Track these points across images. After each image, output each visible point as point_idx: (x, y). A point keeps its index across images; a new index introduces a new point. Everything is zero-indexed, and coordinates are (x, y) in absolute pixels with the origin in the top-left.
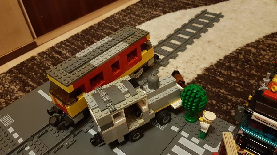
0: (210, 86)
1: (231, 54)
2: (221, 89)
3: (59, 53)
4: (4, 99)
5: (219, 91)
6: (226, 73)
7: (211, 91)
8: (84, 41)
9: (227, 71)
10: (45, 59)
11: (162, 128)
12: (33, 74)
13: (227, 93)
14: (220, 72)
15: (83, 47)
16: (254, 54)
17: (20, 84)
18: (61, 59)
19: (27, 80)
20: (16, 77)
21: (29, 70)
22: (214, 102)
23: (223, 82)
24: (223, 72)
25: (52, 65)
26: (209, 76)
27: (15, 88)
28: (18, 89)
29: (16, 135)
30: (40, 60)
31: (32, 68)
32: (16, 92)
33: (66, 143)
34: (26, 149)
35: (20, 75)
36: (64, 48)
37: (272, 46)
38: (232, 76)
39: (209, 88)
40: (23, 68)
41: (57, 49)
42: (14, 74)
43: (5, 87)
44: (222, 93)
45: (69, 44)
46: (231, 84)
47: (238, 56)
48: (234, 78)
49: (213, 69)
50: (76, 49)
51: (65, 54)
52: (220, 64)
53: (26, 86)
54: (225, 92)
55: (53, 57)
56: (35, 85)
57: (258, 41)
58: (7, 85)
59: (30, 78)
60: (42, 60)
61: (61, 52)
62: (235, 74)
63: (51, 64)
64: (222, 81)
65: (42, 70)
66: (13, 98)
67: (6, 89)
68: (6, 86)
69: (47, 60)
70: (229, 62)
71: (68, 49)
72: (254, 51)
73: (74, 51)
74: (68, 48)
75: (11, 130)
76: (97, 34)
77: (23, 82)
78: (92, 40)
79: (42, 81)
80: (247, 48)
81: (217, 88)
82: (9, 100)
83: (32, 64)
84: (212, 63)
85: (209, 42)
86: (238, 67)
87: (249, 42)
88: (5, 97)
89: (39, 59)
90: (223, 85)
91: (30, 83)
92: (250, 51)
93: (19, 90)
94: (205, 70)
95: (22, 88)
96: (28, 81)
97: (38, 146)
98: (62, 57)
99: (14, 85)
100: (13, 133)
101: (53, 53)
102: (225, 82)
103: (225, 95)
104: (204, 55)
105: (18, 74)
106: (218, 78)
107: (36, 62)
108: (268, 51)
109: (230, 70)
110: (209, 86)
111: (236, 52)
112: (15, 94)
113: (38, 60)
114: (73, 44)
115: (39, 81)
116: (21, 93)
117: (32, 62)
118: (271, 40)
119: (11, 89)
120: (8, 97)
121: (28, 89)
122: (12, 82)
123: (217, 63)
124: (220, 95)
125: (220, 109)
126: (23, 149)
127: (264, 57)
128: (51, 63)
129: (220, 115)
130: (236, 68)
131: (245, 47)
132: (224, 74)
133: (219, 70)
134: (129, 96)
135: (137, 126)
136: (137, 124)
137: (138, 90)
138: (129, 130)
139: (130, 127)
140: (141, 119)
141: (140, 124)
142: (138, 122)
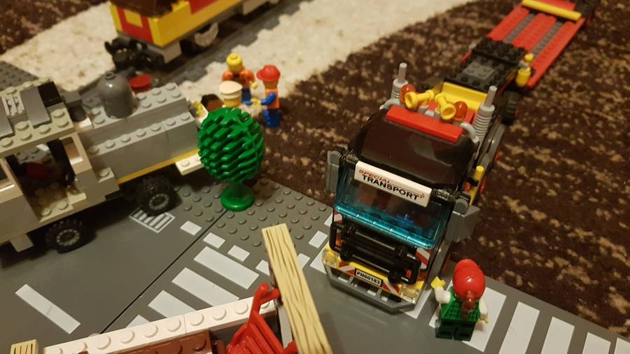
0: (303, 124)
1: (365, 48)
2: (328, 130)
5: (322, 135)
6: (345, 91)
7: (303, 136)
9: (350, 87)
11: (158, 230)
13: (341, 138)
14: (333, 92)
16: (419, 48)
22: (305, 161)
23: (334, 115)
24: (338, 89)
26: (303, 100)
37: (462, 31)
38: (360, 100)
39: (300, 128)
44: (327, 139)
46: (354, 117)
47: (381, 53)
48: (364, 103)
49: (317, 84)
52: (335, 73)
54: (335, 136)
57: (434, 21)
62: (367, 95)
64: (333, 111)
70: (358, 67)
72: (420, 40)
78: (18, 20)
80: (406, 36)
81: (317, 128)
84: (315, 70)
85: (318, 22)
86: (377, 79)
87: (412, 21)
90: (333, 119)
92: (412, 42)
94: (297, 86)
102: (340, 113)
103: (336, 143)
104: (299, 53)
106: (324, 104)
108: (451, 42)
109: (356, 86)
110: (299, 124)
111: (377, 45)
118: (465, 17)
123: (329, 71)
124: (323, 143)
125: (318, 176)
127: (441, 54)
129: (313, 191)
130: (373, 81)
131: (400, 34)
132: (340, 95)
133: (331, 86)
134: (27, 127)
135: (66, 210)
136: (67, 205)
137: (57, 113)
138: (43, 220)
139: (46, 212)
140: (79, 192)
141: (73, 205)
142: (67, 201)
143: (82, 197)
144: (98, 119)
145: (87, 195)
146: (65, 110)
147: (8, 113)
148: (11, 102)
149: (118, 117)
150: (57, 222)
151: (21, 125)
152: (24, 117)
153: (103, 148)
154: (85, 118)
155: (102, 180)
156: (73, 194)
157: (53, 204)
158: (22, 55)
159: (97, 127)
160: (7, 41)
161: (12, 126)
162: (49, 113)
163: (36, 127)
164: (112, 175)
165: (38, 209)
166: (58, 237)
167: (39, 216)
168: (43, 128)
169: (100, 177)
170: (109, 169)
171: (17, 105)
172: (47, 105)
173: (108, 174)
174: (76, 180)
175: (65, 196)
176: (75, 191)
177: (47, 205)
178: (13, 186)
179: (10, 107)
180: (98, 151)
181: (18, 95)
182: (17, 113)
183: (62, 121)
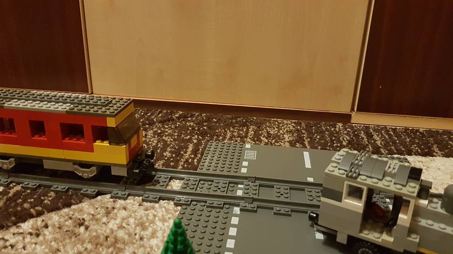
3: (370, 136)
4: (268, 140)
8: (417, 141)
10: (345, 132)
12: (318, 137)
15: (409, 146)
17: (295, 137)
18: (365, 142)
19: (306, 138)
20: (298, 130)
21: (317, 132)
25: (347, 142)
27: (287, 139)
28: (288, 140)
29: (244, 170)
30: (340, 130)
31: (322, 132)
32: (285, 141)
33: (277, 208)
34: (239, 186)
35: (303, 131)
36: (382, 134)
40: (313, 128)
41: (371, 130)
42: (299, 127)
43: (279, 132)
45: (392, 134)
50: (396, 143)
51: (375, 141)
53: (298, 142)
55: (357, 136)
56: (308, 147)
58: (283, 131)
59: (311, 138)
60: (342, 132)
61: (373, 135)
63: (347, 140)
65: (331, 140)
66: (277, 144)
67: (279, 134)
68: (281, 131)
69: (348, 134)
71: (385, 137)
73: (391, 143)
74: (387, 136)
75: (245, 164)
76: (447, 142)
77: (300, 138)
78: (432, 145)
79: (320, 147)
82: (271, 144)
83: (327, 129)
88: (270, 139)
89: (339, 128)
91: (306, 143)
93: (288, 142)
95: (293, 142)
96: (306, 140)
97: (252, 190)
98: (368, 142)
99: (289, 135)
100: (245, 167)
101: (362, 132)
105: (303, 129)
107: (332, 129)
112: (282, 142)
113: (337, 129)
114: (399, 136)
115: (317, 147)
116: (287, 145)
117: (328, 127)
119: (283, 136)
120: (274, 141)
121: (298, 145)
122: (290, 132)
126: (238, 183)
128: (348, 138)
134: (391, 181)
135: (377, 240)
136: (379, 238)
137: (412, 184)
138: (361, 234)
139: (366, 232)
140: (391, 236)
141: (382, 240)
142: (381, 236)
143: (391, 239)
144: (433, 205)
145: (394, 240)
146: (418, 187)
147: (386, 169)
148: (392, 167)
149: (447, 212)
150: (367, 242)
151: (388, 178)
152: (393, 176)
153: (423, 222)
154: (426, 199)
155: (409, 239)
156: (387, 234)
157: (372, 232)
158: (419, 161)
159: (429, 208)
160: (417, 151)
161: (384, 176)
162: (407, 182)
163: (395, 184)
164: (417, 240)
165: (363, 228)
166: (361, 250)
167: (361, 231)
168: (399, 186)
169: (409, 236)
170: (419, 237)
171: (394, 169)
172: (409, 177)
173: (416, 238)
174: (395, 227)
175: (382, 233)
176: (389, 234)
177: (369, 230)
178: (361, 205)
179: (389, 167)
180: (420, 221)
181: (398, 165)
182: (391, 172)
183: (411, 190)
